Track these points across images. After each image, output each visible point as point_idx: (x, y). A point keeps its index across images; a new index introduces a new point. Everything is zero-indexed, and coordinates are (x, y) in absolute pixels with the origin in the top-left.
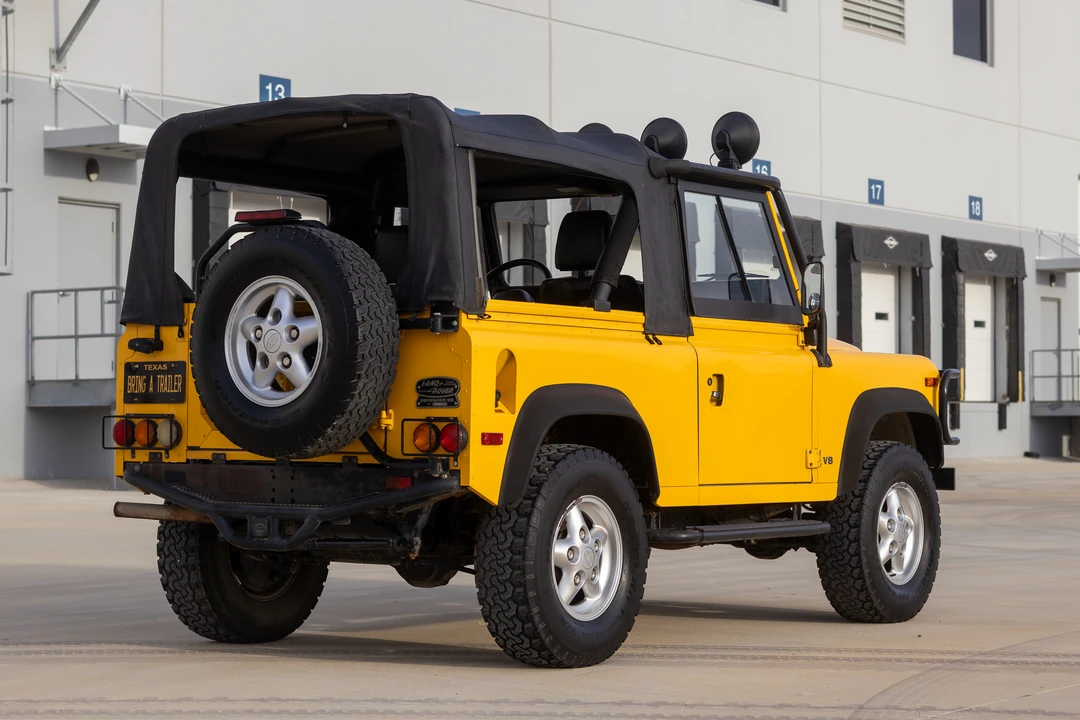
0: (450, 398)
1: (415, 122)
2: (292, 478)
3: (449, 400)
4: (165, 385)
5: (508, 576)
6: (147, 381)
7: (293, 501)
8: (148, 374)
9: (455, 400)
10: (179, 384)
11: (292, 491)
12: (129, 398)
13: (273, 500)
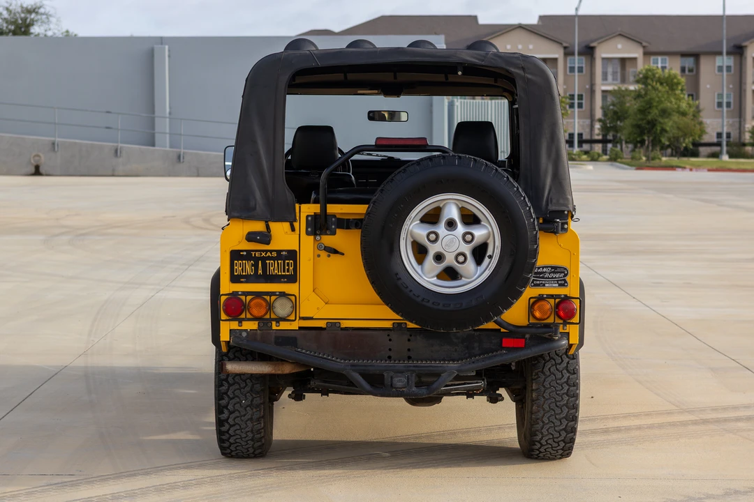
0: (561, 280)
1: (529, 76)
2: (409, 340)
3: (560, 282)
4: (274, 268)
5: (565, 402)
6: (256, 266)
7: (409, 358)
8: (256, 260)
9: (566, 282)
10: (291, 268)
11: (409, 350)
12: (235, 279)
13: (390, 357)
